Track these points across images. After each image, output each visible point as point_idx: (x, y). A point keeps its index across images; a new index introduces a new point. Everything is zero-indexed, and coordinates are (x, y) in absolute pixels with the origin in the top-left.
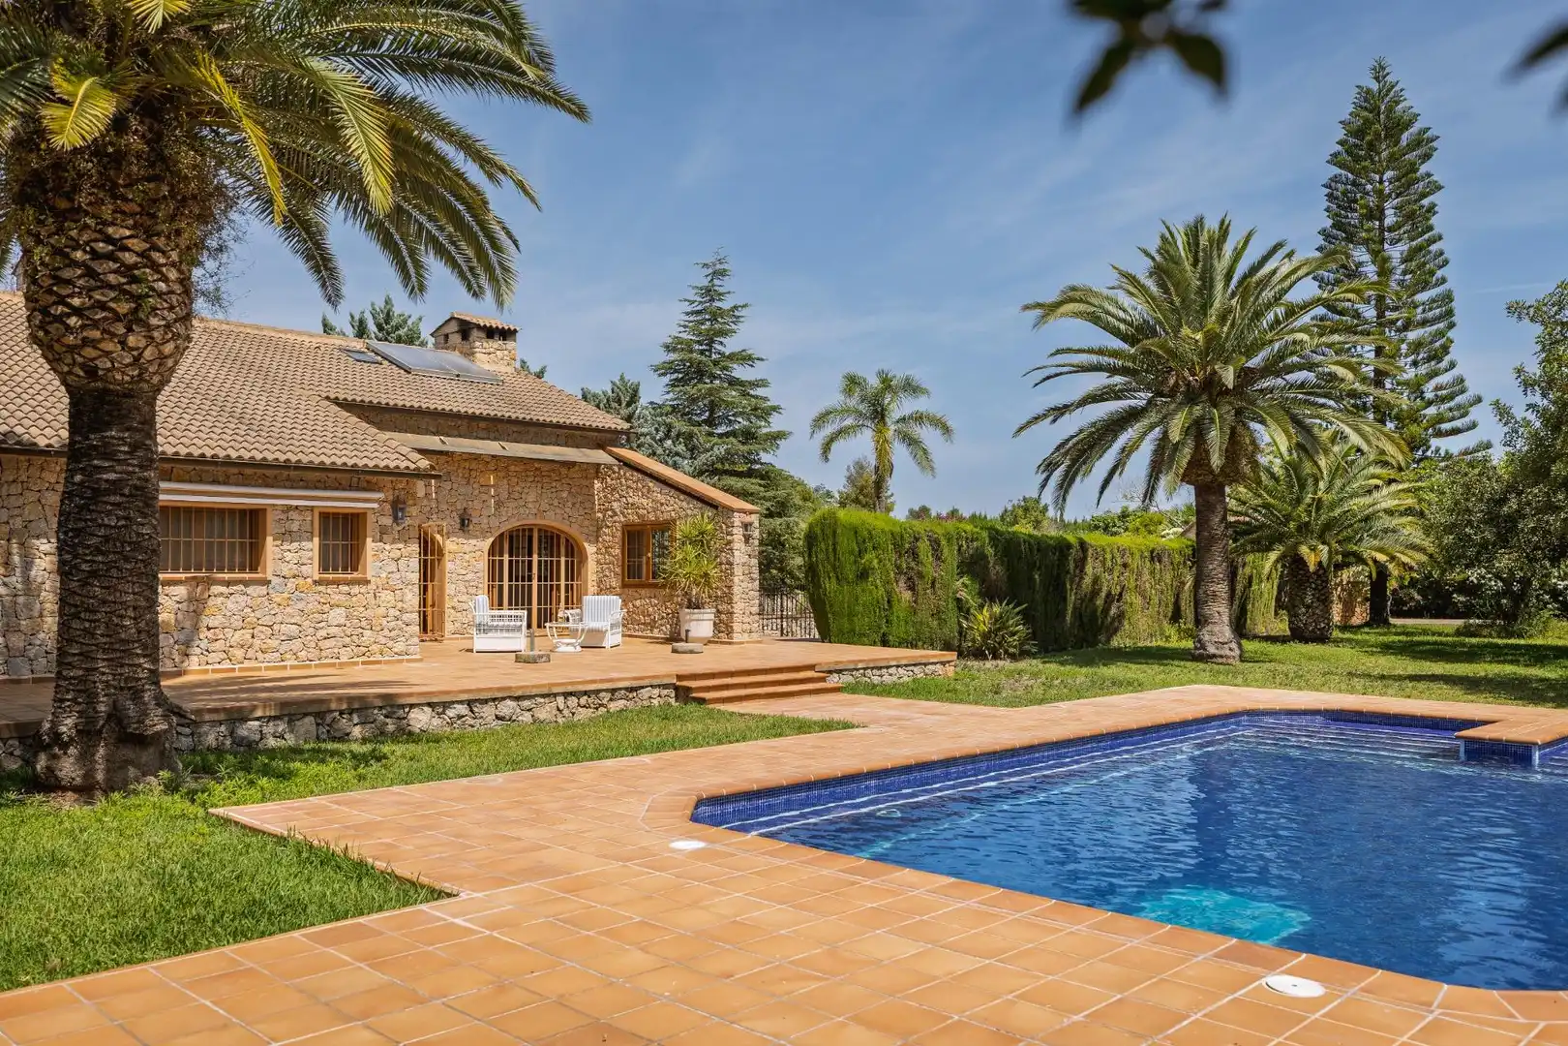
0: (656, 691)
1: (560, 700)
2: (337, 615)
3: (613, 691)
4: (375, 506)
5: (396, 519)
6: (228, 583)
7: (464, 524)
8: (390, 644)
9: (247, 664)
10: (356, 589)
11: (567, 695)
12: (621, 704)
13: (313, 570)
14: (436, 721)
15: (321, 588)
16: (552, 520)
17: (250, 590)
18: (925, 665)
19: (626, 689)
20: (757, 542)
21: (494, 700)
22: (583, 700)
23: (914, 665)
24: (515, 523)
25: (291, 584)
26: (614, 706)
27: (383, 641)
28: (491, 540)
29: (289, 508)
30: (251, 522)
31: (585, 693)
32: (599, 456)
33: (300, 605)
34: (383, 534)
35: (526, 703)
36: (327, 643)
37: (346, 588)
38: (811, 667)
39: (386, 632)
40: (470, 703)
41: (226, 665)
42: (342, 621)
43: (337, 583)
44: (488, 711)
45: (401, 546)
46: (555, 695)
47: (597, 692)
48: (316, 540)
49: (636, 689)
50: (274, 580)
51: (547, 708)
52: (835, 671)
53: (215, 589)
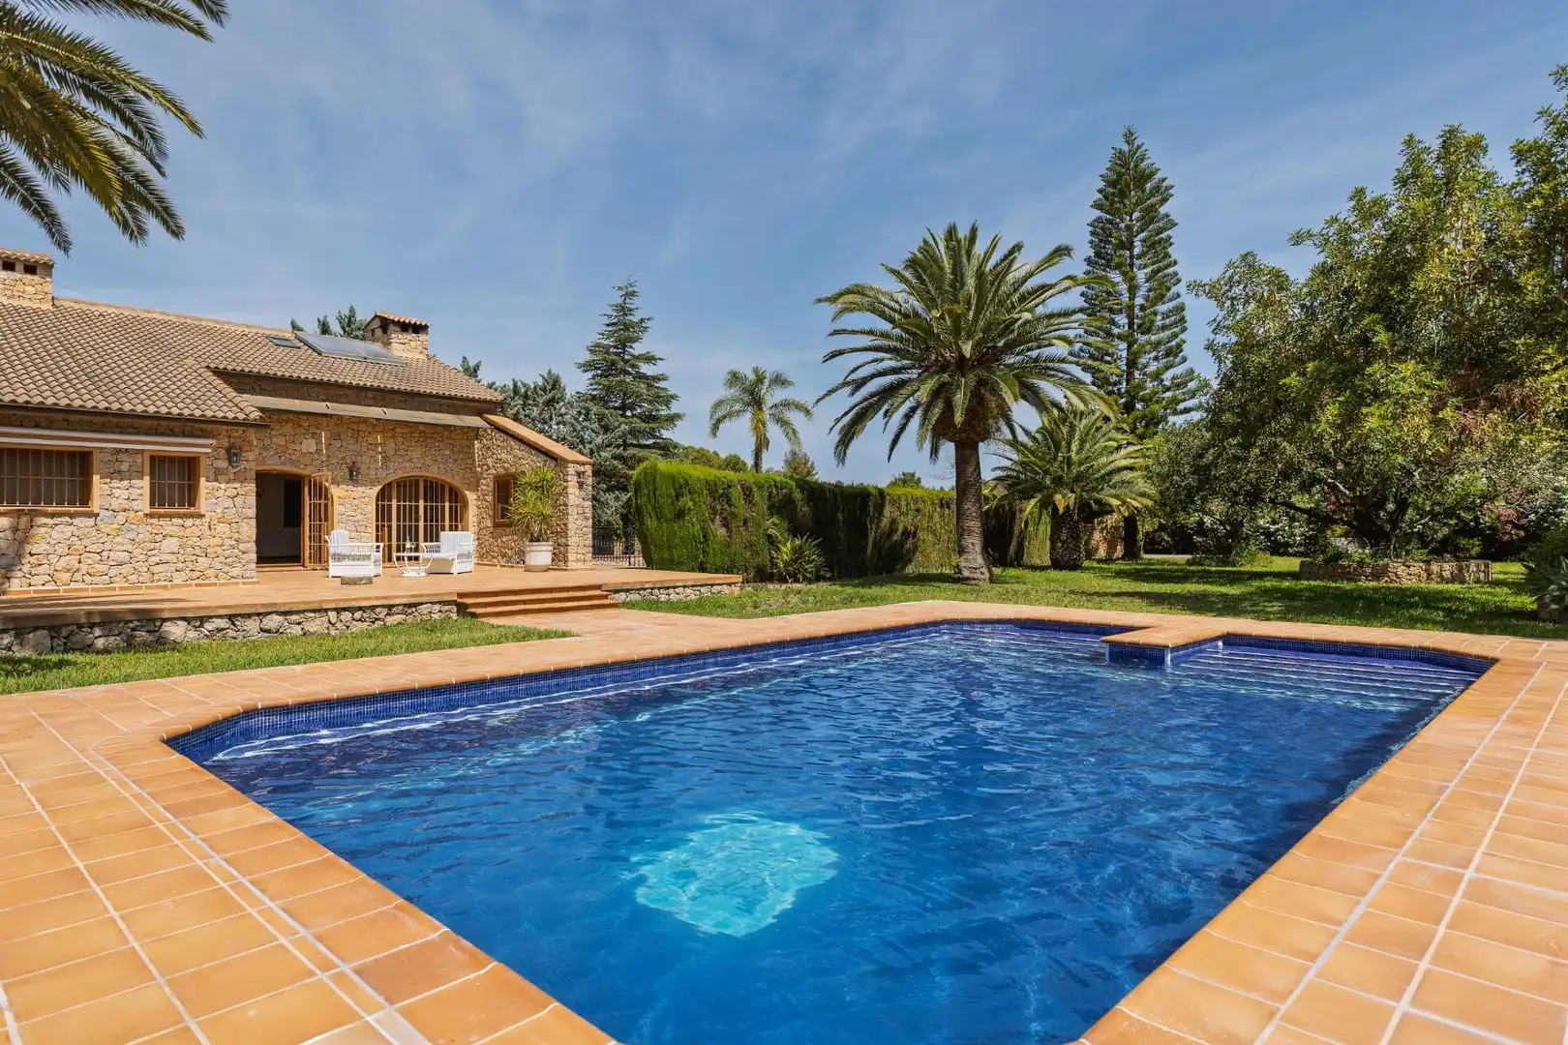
0: (437, 607)
1: (332, 615)
2: (172, 544)
3: (390, 607)
4: (209, 450)
5: (230, 462)
6: (53, 515)
7: (353, 475)
8: (226, 569)
9: (73, 585)
10: (189, 522)
11: (339, 610)
12: (399, 618)
13: (144, 505)
14: (192, 634)
15: (155, 521)
16: (435, 473)
17: (76, 521)
18: (712, 585)
19: (405, 605)
20: (590, 488)
21: (259, 614)
22: (358, 615)
23: (701, 586)
24: (401, 474)
25: (121, 517)
26: (391, 620)
27: (219, 566)
28: (380, 487)
29: (120, 451)
30: (82, 463)
31: (360, 608)
32: (475, 421)
33: (132, 535)
34: (217, 475)
35: (294, 618)
36: (160, 568)
37: (180, 521)
38: (598, 587)
39: (222, 559)
40: (231, 618)
41: (48, 587)
42: (176, 549)
43: (171, 516)
44: (252, 625)
45: (237, 485)
46: (326, 610)
47: (373, 608)
48: (147, 479)
49: (415, 605)
50: (103, 513)
51: (318, 621)
52: (622, 591)
53: (43, 520)
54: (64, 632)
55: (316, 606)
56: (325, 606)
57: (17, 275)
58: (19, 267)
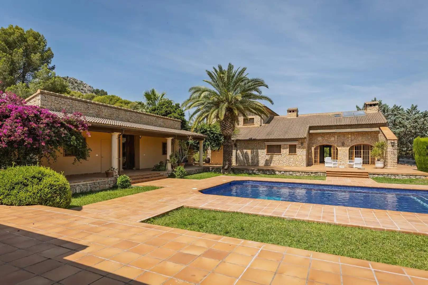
0: (322, 173)
1: (301, 173)
2: (292, 159)
3: (312, 172)
4: (297, 143)
5: (301, 145)
6: (276, 155)
7: (343, 145)
9: (279, 165)
10: (295, 156)
11: (302, 172)
12: (314, 175)
13: (288, 153)
15: (289, 155)
16: (365, 143)
17: (279, 156)
18: (416, 176)
19: (315, 172)
20: (397, 147)
21: (289, 172)
22: (305, 173)
23: (410, 175)
24: (356, 144)
25: (285, 155)
26: (312, 175)
27: (299, 163)
29: (285, 144)
30: (280, 146)
31: (306, 172)
32: (377, 129)
33: (286, 158)
34: (299, 148)
35: (294, 173)
36: (290, 163)
37: (293, 156)
38: (367, 173)
39: (300, 162)
40: (285, 171)
41: (276, 165)
42: (293, 160)
43: (292, 155)
44: (288, 173)
45: (303, 149)
46: (300, 172)
47: (308, 172)
48: (288, 149)
49: (317, 173)
50: (282, 154)
51: (298, 174)
52: (376, 174)
53: (274, 155)
54: (264, 171)
55: (298, 171)
56: (299, 171)
57: (291, 113)
58: (292, 111)
